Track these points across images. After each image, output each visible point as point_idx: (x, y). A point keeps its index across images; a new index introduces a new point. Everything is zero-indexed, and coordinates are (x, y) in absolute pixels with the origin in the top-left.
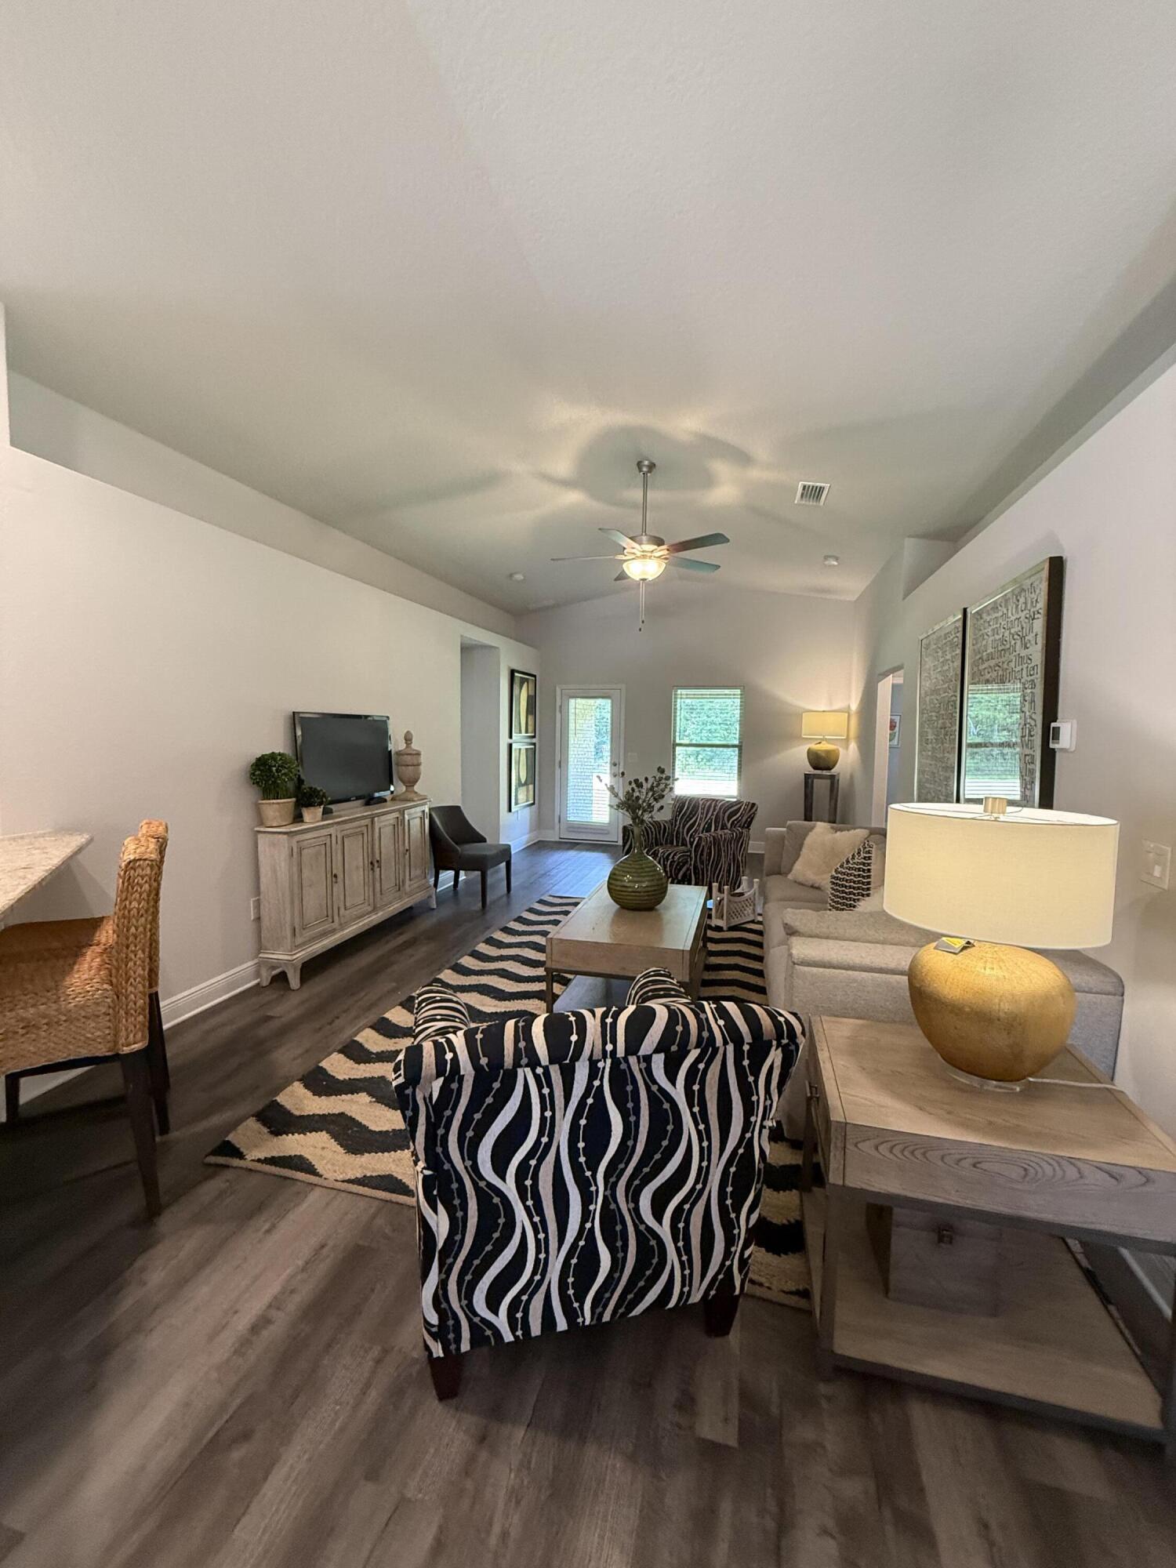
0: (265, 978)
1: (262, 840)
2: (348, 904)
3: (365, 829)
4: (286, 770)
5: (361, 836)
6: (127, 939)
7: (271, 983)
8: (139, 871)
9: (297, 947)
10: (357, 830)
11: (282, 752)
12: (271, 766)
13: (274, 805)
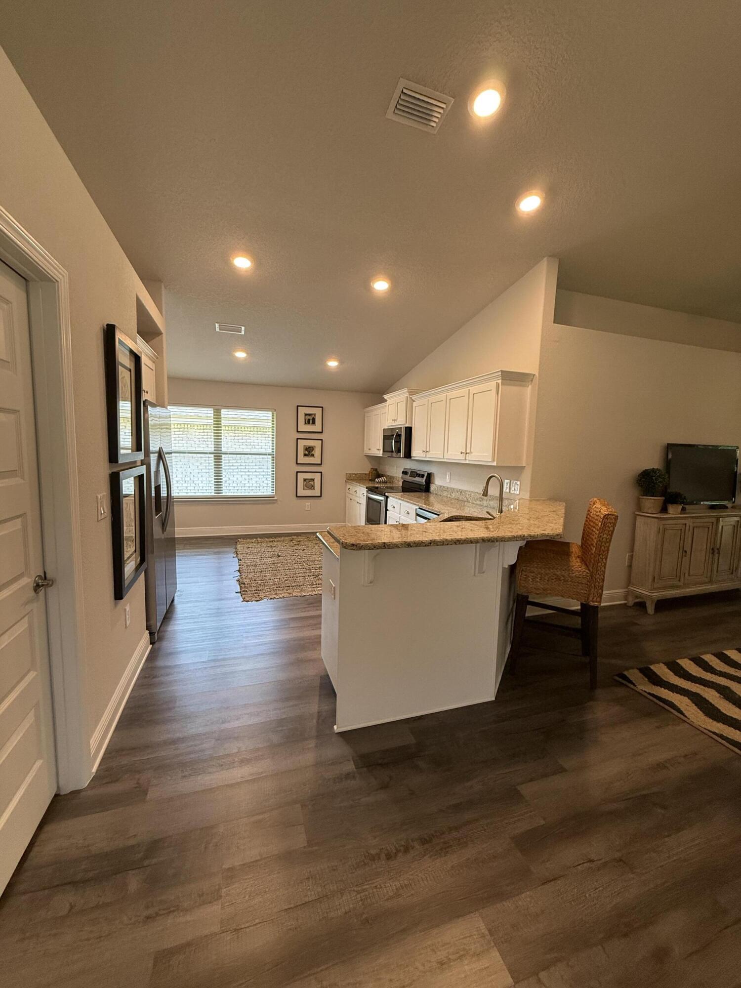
0: (631, 601)
1: (640, 520)
2: (691, 573)
3: (711, 524)
4: (661, 480)
5: (707, 529)
6: (600, 552)
7: (633, 606)
8: (609, 520)
9: (655, 589)
10: (705, 524)
11: (659, 468)
12: (653, 476)
13: (650, 500)
